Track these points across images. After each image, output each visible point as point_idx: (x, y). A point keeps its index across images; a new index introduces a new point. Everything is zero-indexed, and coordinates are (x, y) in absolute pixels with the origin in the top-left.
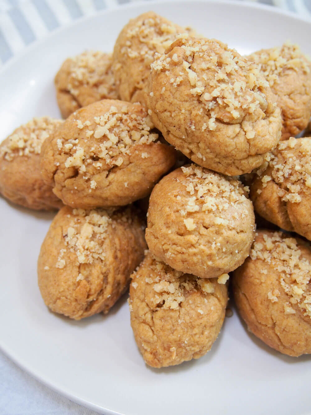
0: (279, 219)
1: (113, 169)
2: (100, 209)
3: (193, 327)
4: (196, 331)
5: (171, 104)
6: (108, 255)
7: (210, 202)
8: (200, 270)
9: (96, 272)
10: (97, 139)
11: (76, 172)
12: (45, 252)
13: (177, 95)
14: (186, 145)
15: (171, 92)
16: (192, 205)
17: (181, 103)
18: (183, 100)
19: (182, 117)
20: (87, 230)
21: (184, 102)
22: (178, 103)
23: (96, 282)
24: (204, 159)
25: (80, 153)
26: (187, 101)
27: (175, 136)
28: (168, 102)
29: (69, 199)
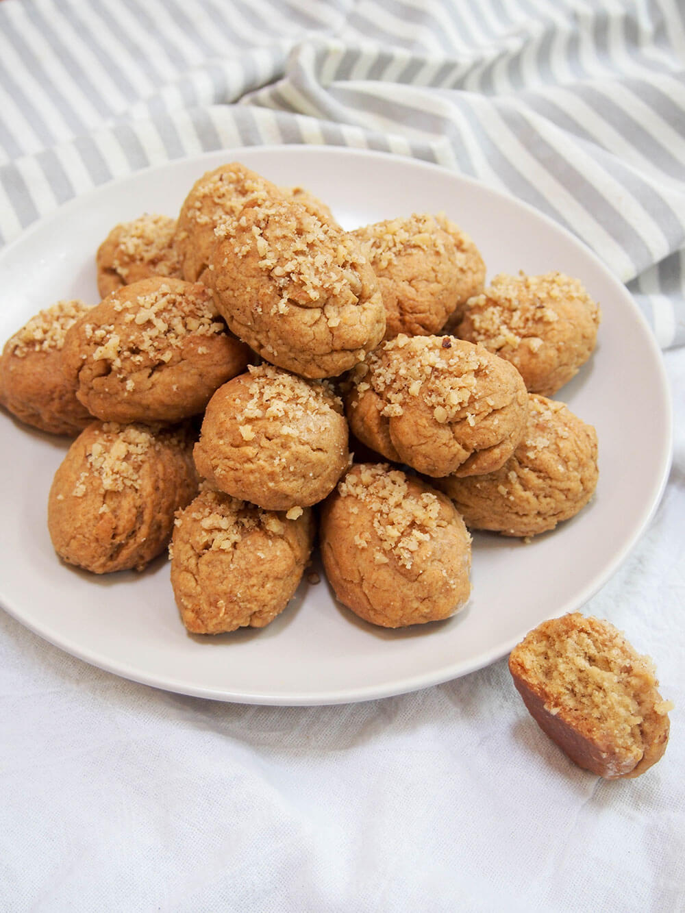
0: (379, 442)
1: (158, 366)
2: (139, 423)
3: (250, 576)
4: (254, 581)
5: (234, 279)
6: (145, 484)
7: (277, 407)
8: (258, 495)
9: (127, 503)
10: (138, 325)
11: (107, 368)
12: (61, 479)
13: (243, 269)
14: (253, 335)
15: (235, 265)
16: (252, 410)
17: (246, 278)
18: (249, 275)
19: (247, 297)
20: (119, 448)
21: (250, 278)
22: (243, 278)
23: (126, 517)
24: (276, 354)
25: (114, 341)
26: (254, 277)
27: (239, 323)
28: (231, 278)
29: (97, 408)
